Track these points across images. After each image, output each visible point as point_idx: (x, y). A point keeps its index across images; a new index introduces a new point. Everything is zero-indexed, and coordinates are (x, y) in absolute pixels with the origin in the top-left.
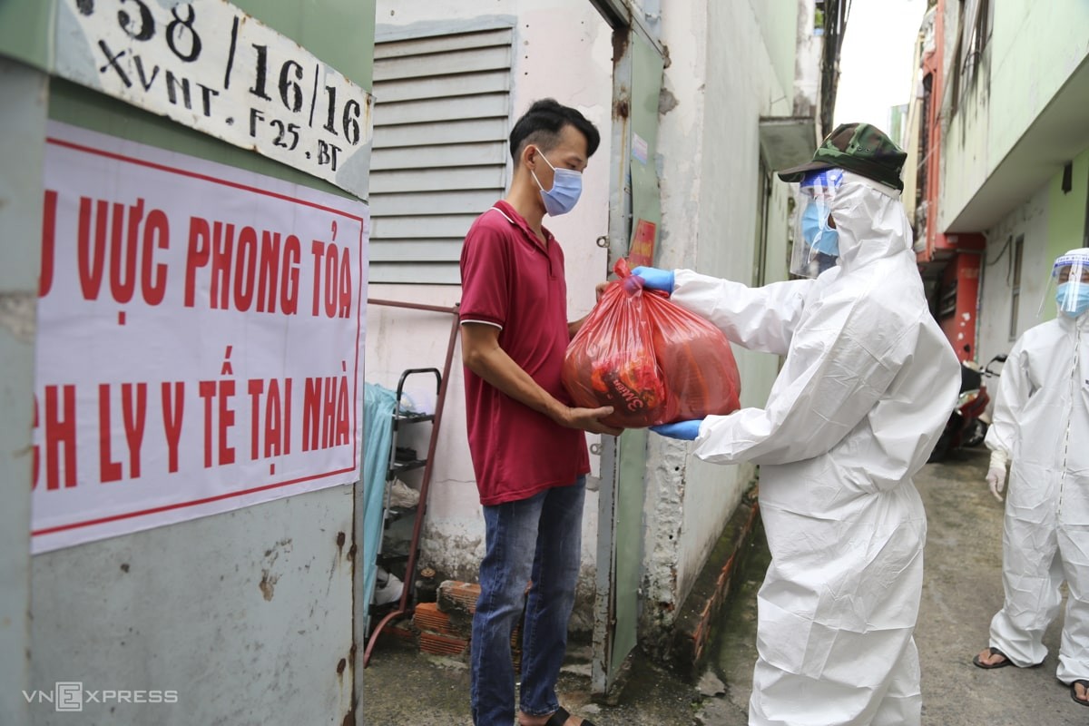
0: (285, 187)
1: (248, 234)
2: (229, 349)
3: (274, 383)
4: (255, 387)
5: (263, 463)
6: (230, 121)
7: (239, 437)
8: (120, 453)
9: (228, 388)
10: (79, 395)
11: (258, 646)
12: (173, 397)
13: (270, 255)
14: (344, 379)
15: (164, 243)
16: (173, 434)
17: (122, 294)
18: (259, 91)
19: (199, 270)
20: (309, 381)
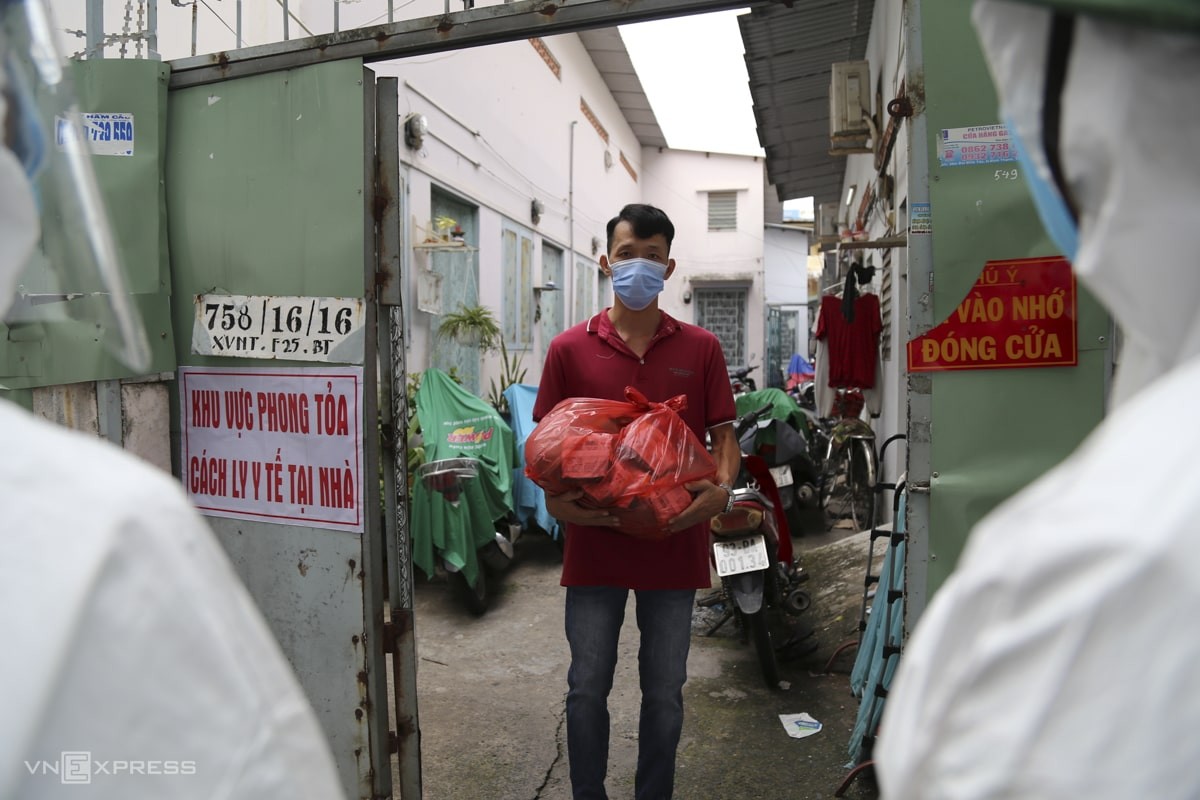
0: (297, 370)
1: (282, 396)
2: (279, 449)
3: (302, 468)
4: (292, 468)
5: (297, 507)
6: (263, 348)
7: (285, 490)
8: (239, 488)
9: (279, 468)
10: (227, 463)
11: (298, 597)
12: (256, 467)
13: (293, 405)
14: (348, 472)
15: (251, 406)
16: (257, 484)
17: (240, 426)
18: (278, 329)
19: (263, 415)
20: (321, 469)
